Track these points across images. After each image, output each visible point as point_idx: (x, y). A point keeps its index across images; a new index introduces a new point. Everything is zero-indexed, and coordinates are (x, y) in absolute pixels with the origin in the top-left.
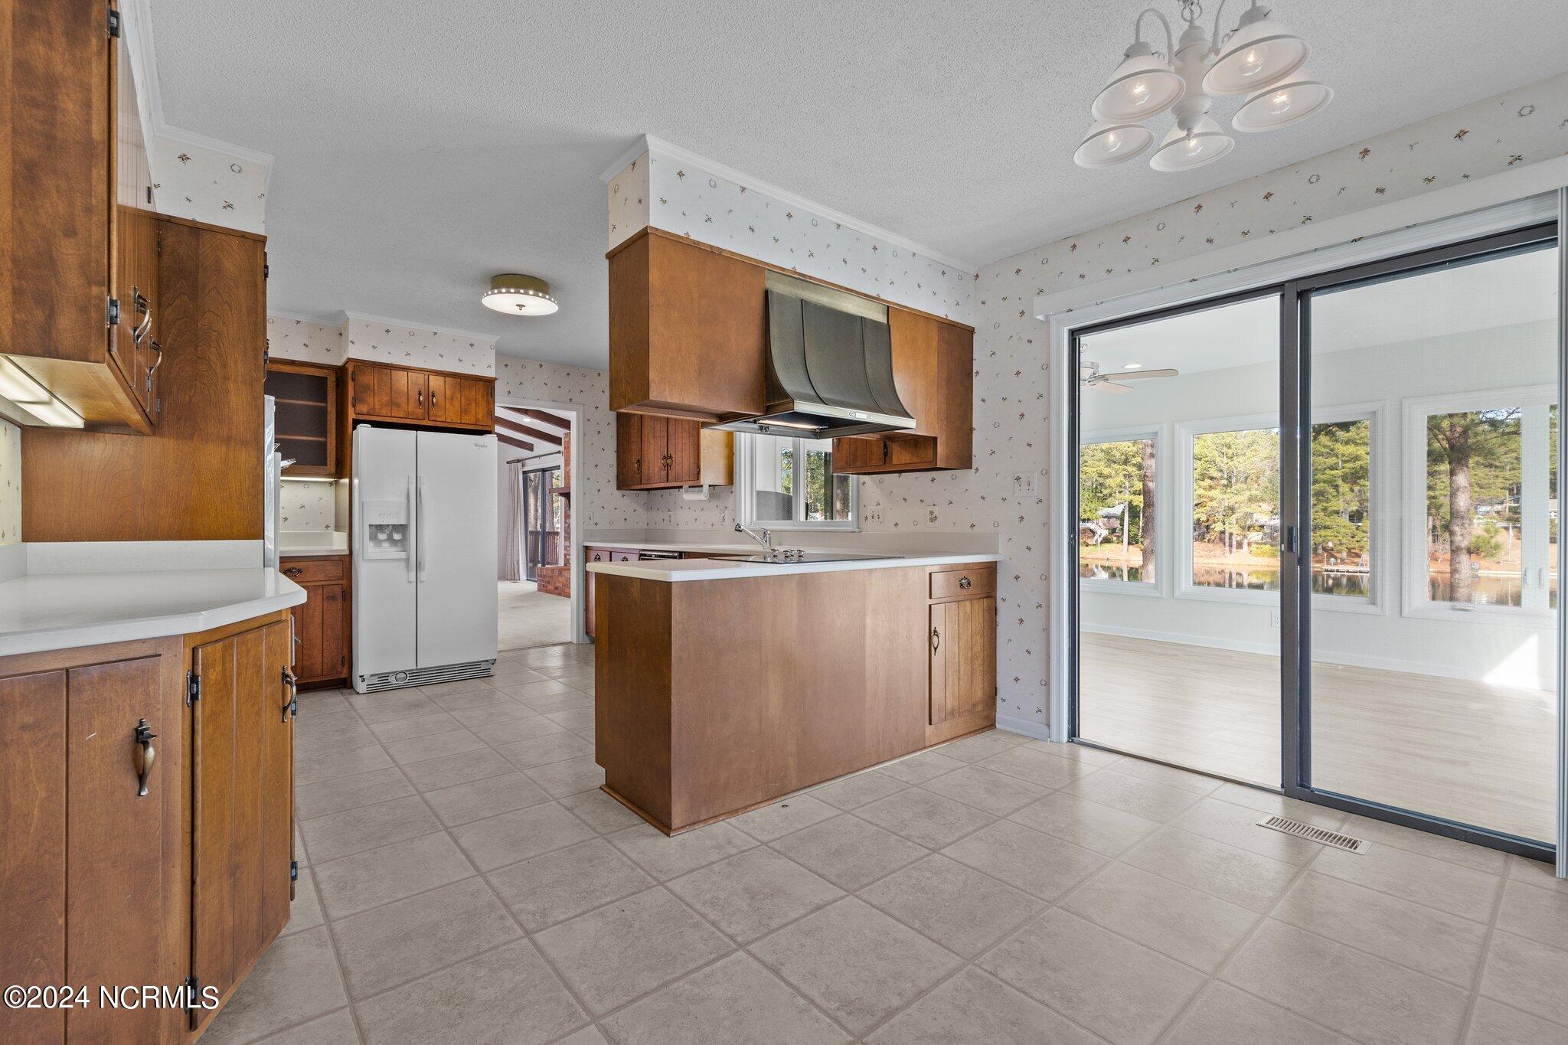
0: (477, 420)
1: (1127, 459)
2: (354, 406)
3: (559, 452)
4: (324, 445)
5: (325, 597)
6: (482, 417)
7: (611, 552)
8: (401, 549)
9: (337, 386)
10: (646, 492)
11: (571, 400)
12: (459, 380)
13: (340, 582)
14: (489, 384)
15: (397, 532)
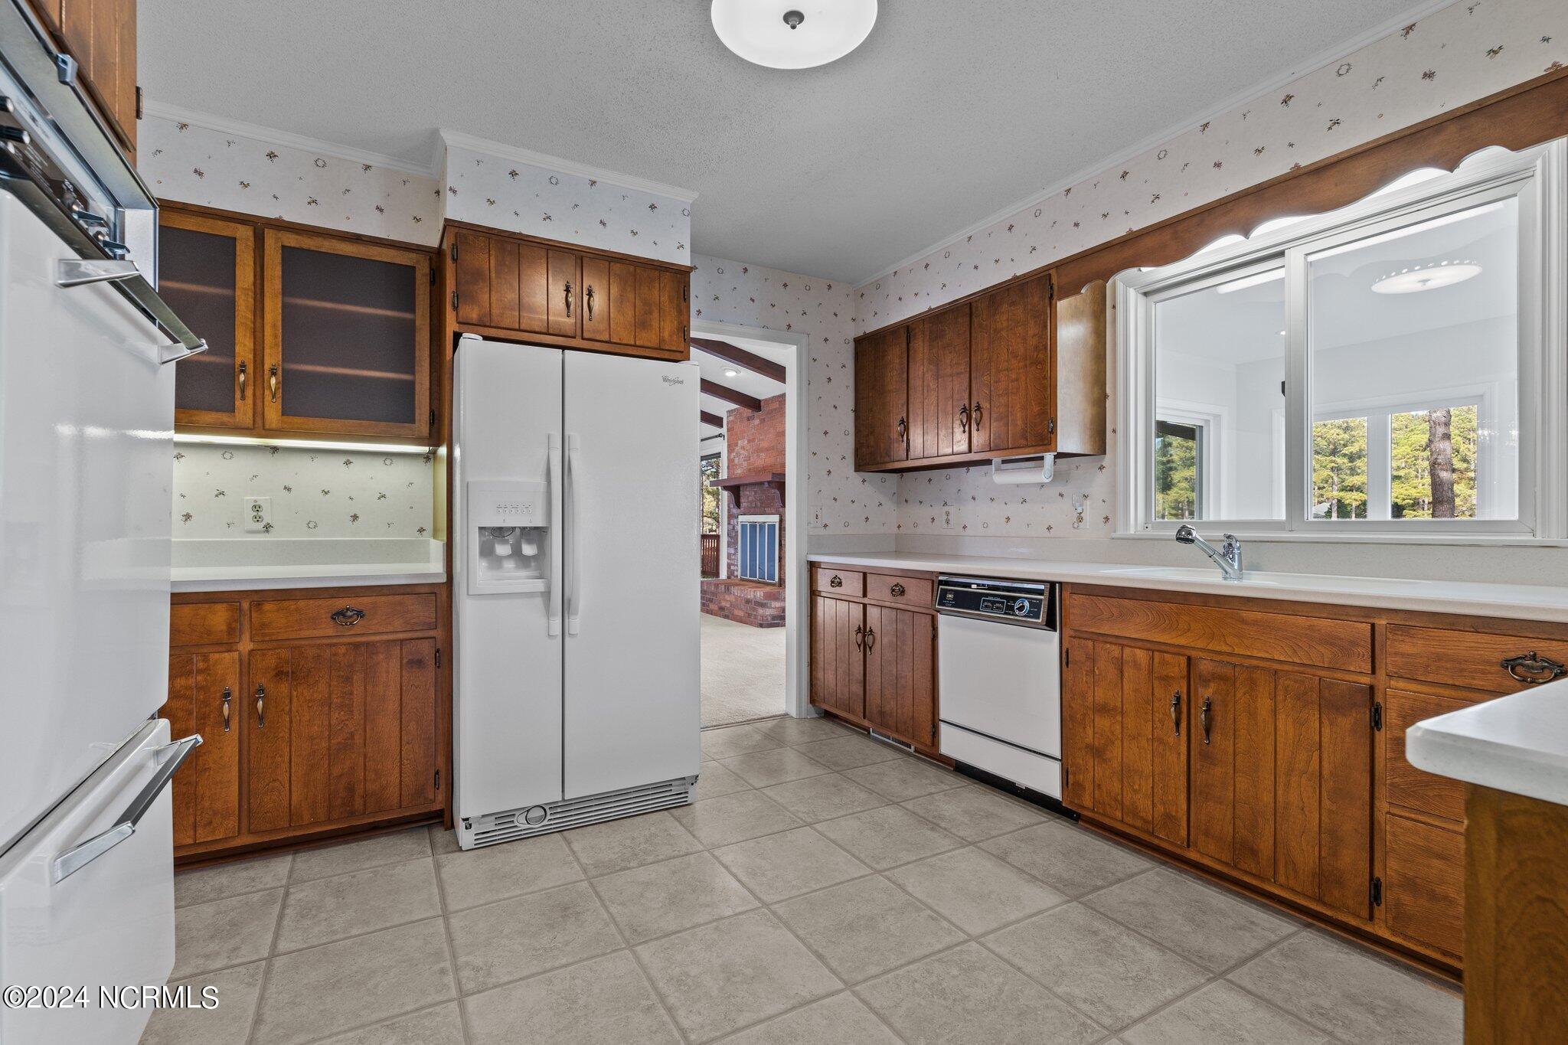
0: (662, 340)
1: (1336, 448)
2: (455, 308)
3: (720, 435)
4: (410, 387)
5: (405, 661)
6: (671, 336)
7: (865, 574)
8: (536, 573)
9: (432, 283)
10: (895, 476)
11: (789, 326)
12: (632, 269)
13: (432, 633)
14: (679, 276)
15: (530, 542)
